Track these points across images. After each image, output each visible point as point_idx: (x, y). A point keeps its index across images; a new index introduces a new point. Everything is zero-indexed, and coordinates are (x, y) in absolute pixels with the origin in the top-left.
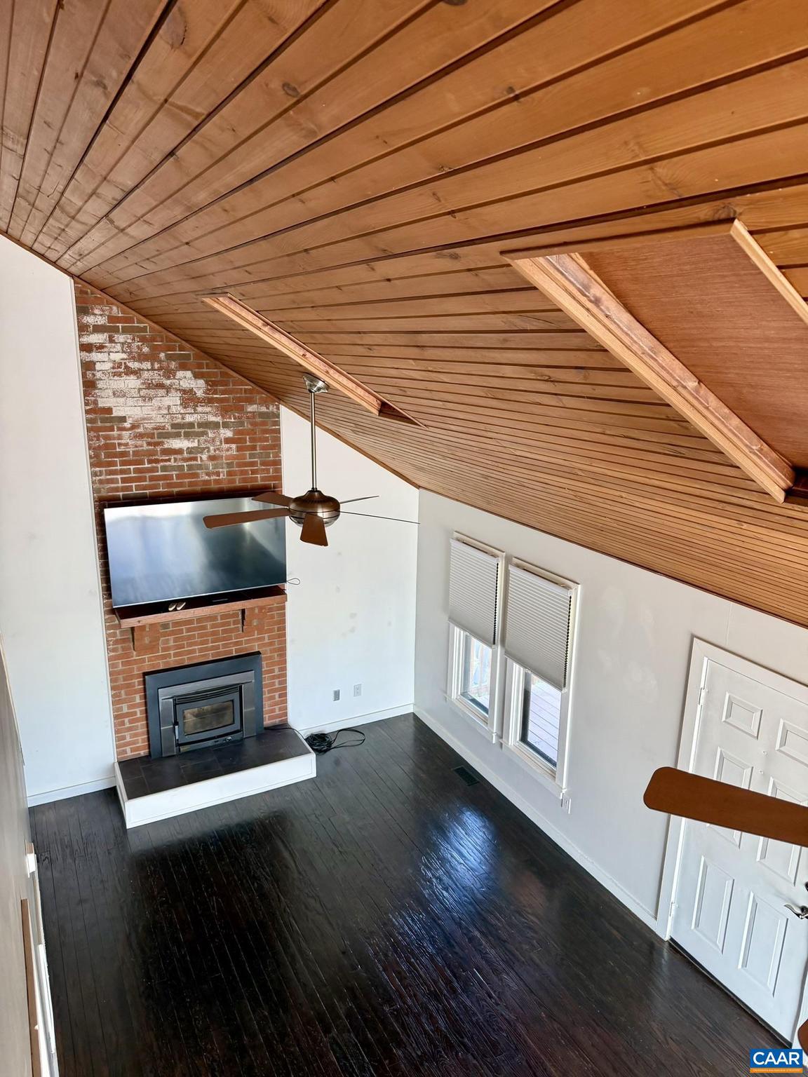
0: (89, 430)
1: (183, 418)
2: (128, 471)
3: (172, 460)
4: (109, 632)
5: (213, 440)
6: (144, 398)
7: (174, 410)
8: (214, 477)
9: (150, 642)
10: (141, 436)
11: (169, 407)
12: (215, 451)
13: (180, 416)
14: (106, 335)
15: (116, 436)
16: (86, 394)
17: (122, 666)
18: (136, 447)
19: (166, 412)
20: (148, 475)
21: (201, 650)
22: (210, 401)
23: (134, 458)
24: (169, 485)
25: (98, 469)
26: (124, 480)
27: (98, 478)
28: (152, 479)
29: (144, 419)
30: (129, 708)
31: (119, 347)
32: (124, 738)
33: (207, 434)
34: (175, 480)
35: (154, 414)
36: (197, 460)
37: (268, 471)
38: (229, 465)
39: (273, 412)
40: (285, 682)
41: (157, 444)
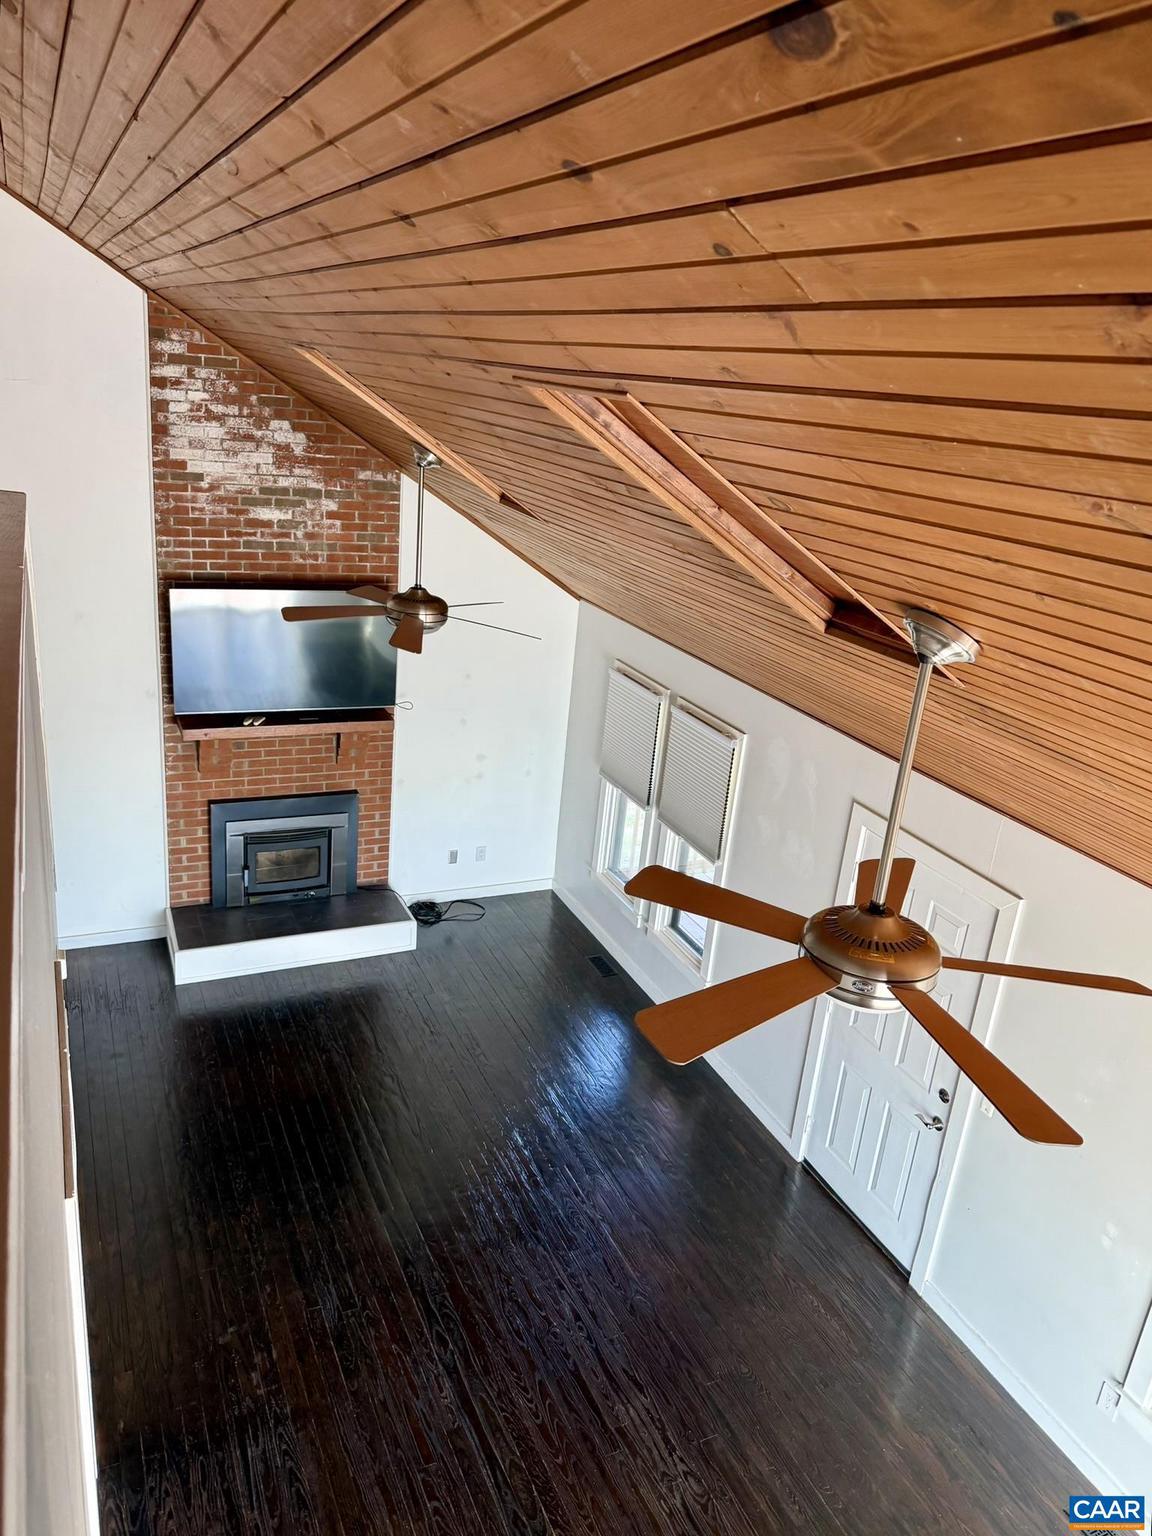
0: (156, 487)
1: (275, 482)
2: (201, 544)
3: (259, 535)
4: (167, 745)
5: (312, 512)
6: (227, 452)
7: (264, 469)
8: (311, 561)
9: (219, 763)
10: (221, 500)
11: (258, 465)
12: (313, 527)
13: (272, 478)
14: (184, 368)
15: (189, 498)
16: (155, 441)
17: (183, 789)
18: (214, 513)
19: (254, 471)
20: (226, 551)
21: (282, 780)
22: (311, 462)
23: (211, 528)
24: (253, 567)
25: (164, 538)
26: (196, 555)
27: (164, 549)
28: (232, 556)
29: (227, 479)
30: (189, 841)
31: (199, 384)
32: (180, 879)
33: (304, 504)
34: (261, 561)
35: (239, 473)
36: (290, 538)
37: (381, 558)
38: (331, 547)
39: (391, 483)
40: (388, 832)
41: (240, 512)
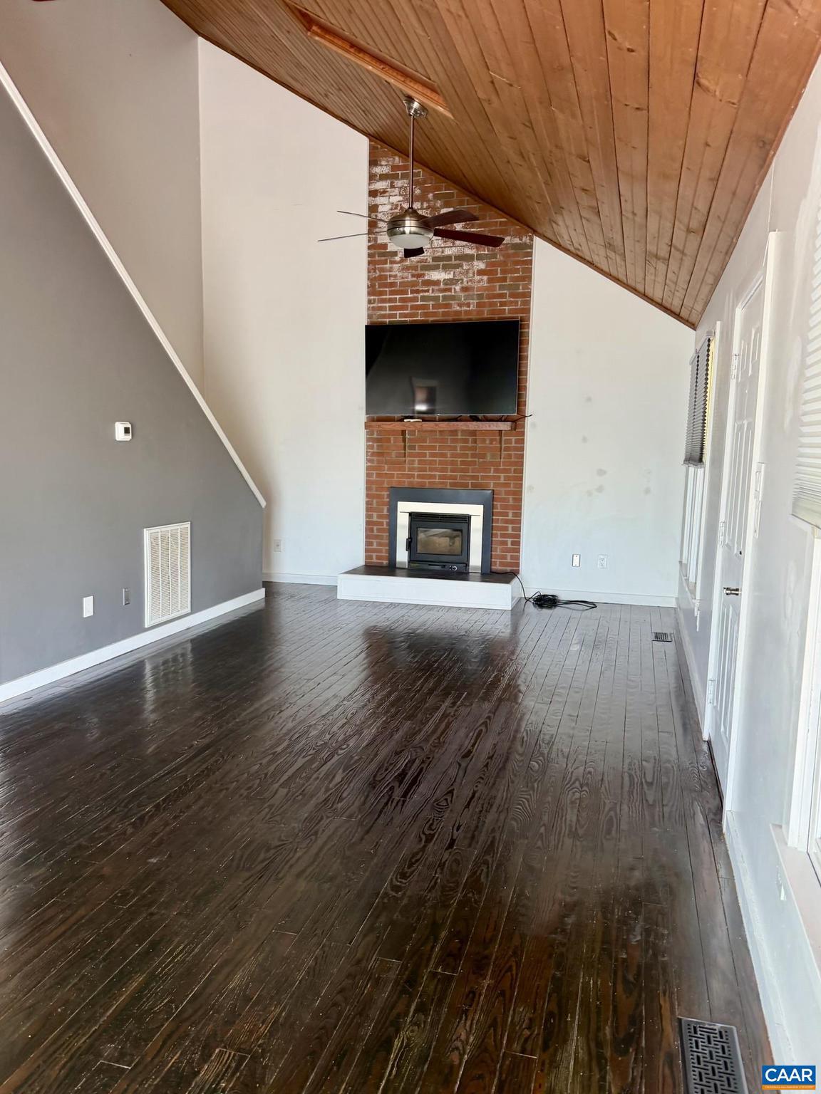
0: (369, 263)
1: (443, 252)
2: (395, 300)
3: (431, 291)
5: (467, 271)
7: (435, 244)
8: (465, 308)
10: (407, 268)
11: (432, 242)
12: (468, 282)
13: (440, 250)
14: (389, 181)
15: (388, 268)
16: (370, 233)
17: (376, 477)
18: (403, 278)
19: (429, 246)
20: (409, 304)
23: (401, 288)
24: (426, 314)
25: (372, 297)
26: (391, 308)
27: (372, 305)
28: (412, 307)
31: (397, 191)
32: (372, 544)
33: (462, 266)
34: (431, 310)
36: (451, 292)
37: (516, 303)
38: (480, 296)
39: (525, 243)
41: (419, 276)
